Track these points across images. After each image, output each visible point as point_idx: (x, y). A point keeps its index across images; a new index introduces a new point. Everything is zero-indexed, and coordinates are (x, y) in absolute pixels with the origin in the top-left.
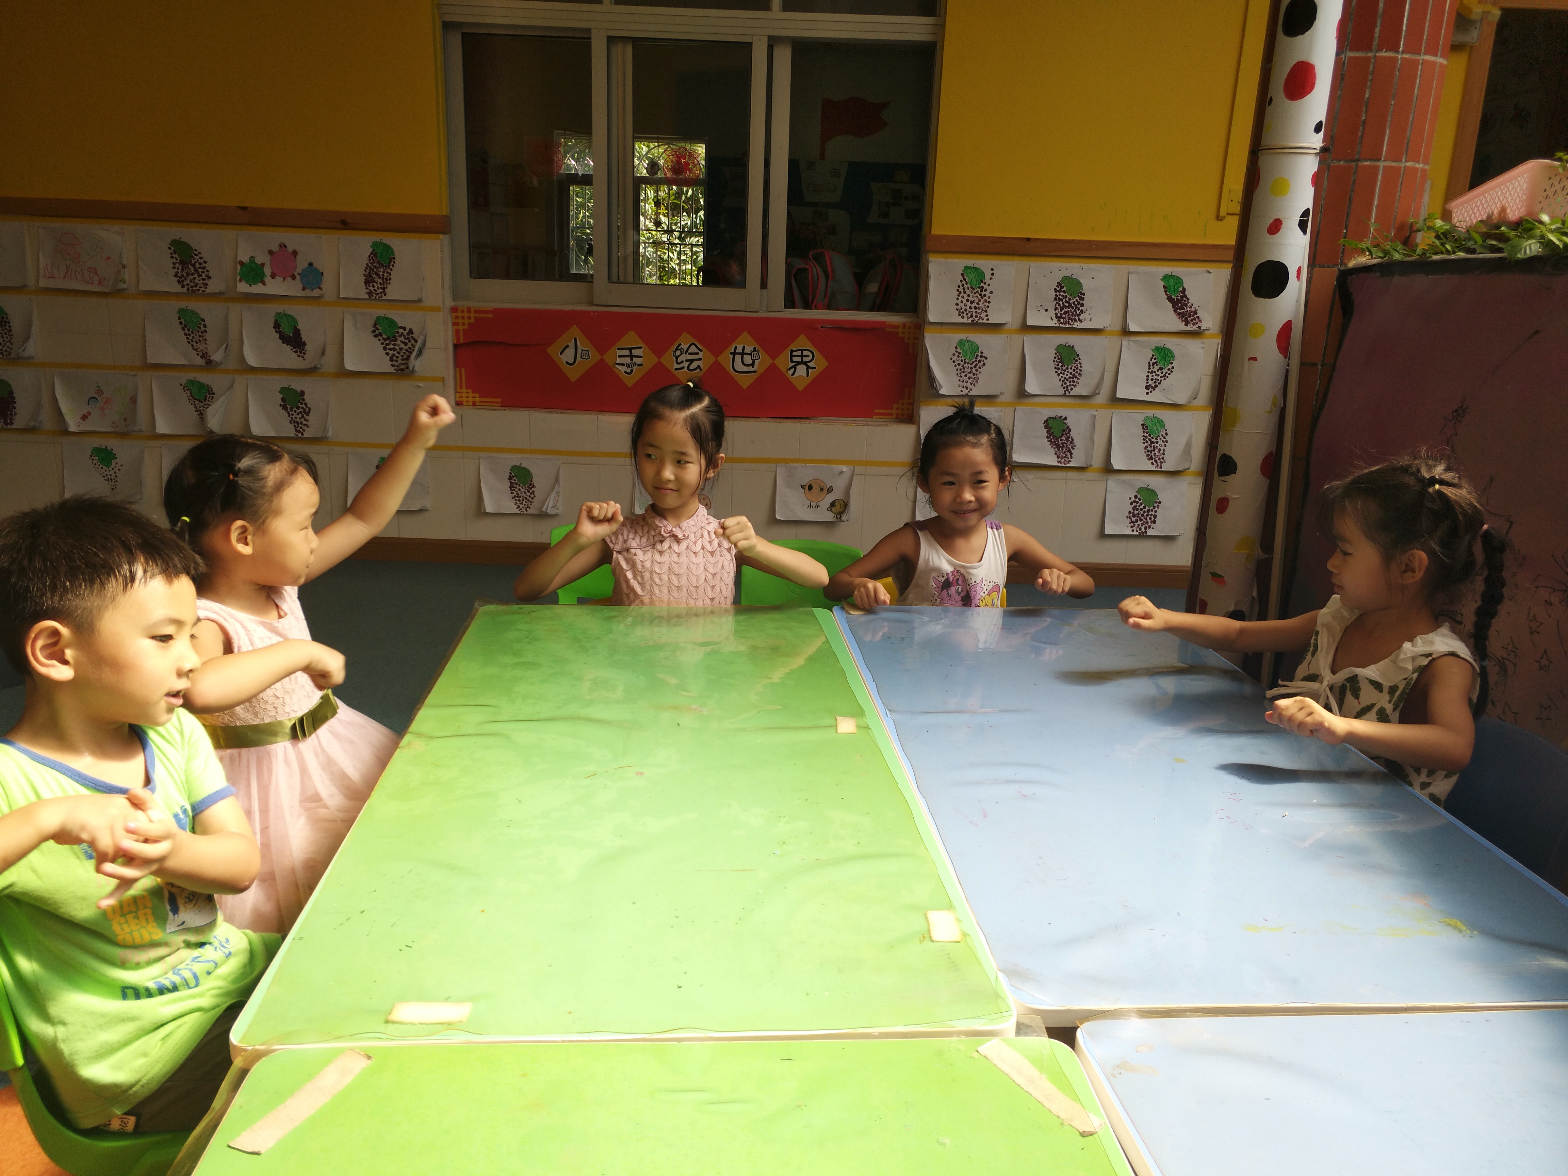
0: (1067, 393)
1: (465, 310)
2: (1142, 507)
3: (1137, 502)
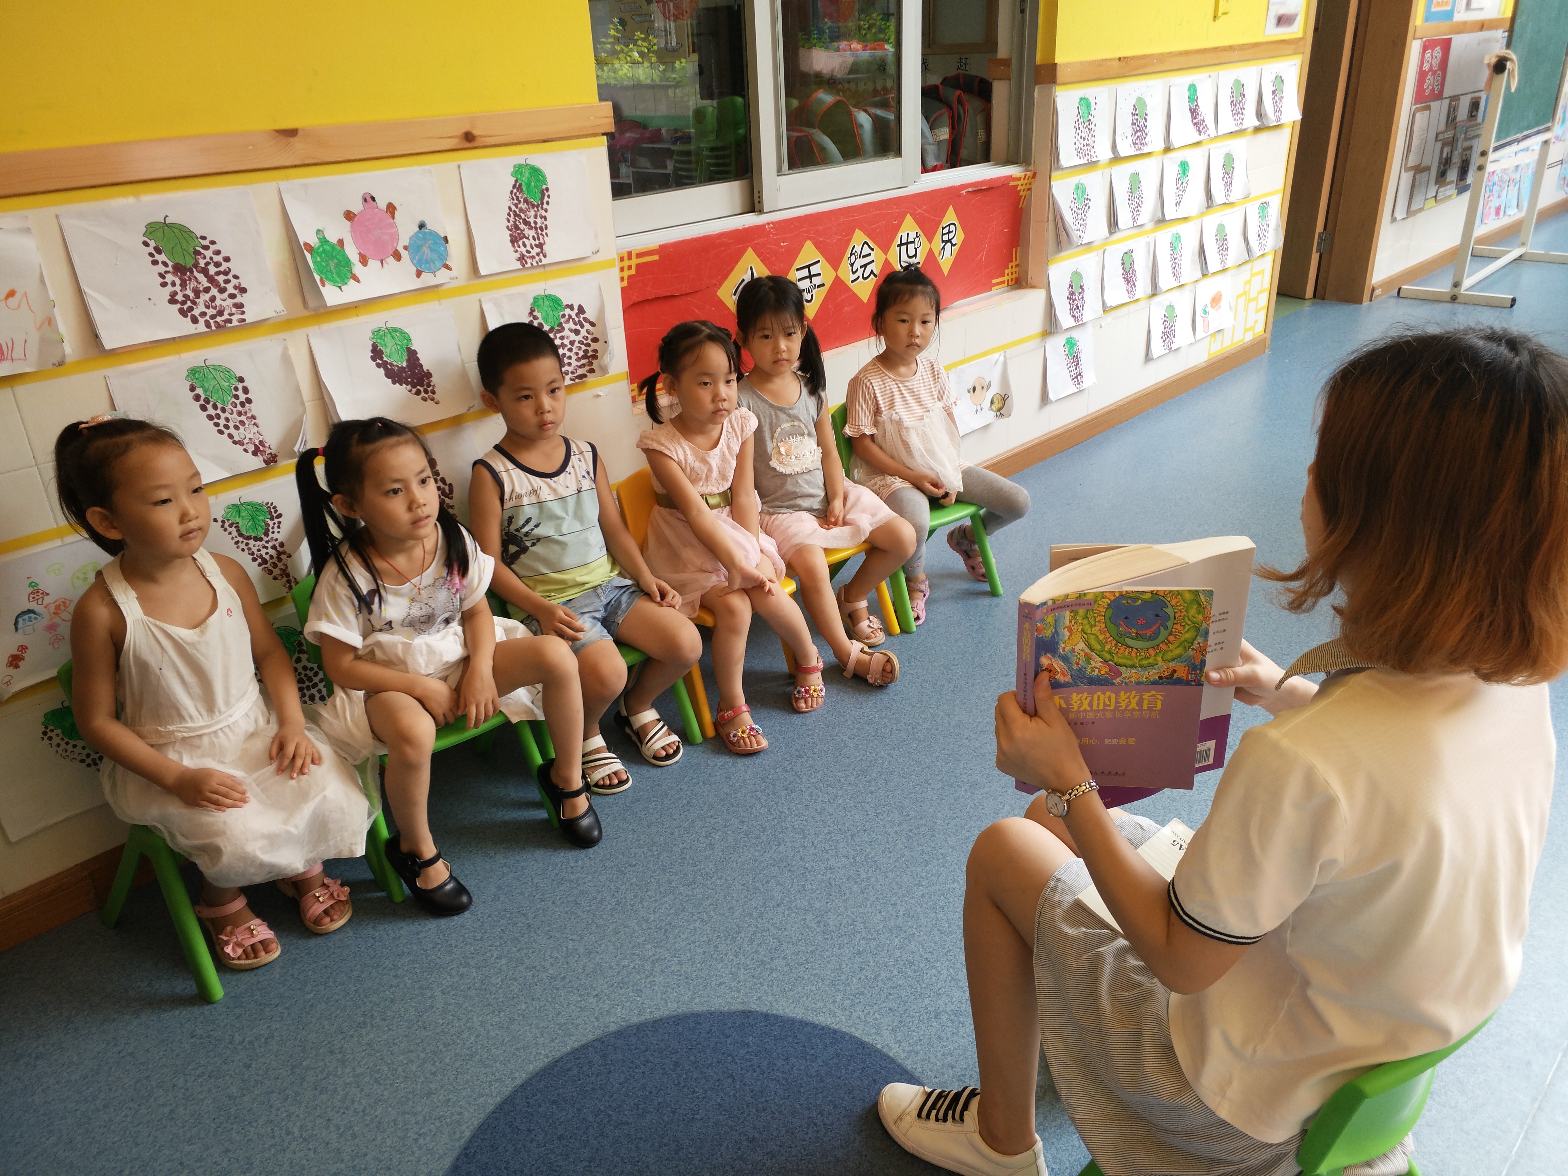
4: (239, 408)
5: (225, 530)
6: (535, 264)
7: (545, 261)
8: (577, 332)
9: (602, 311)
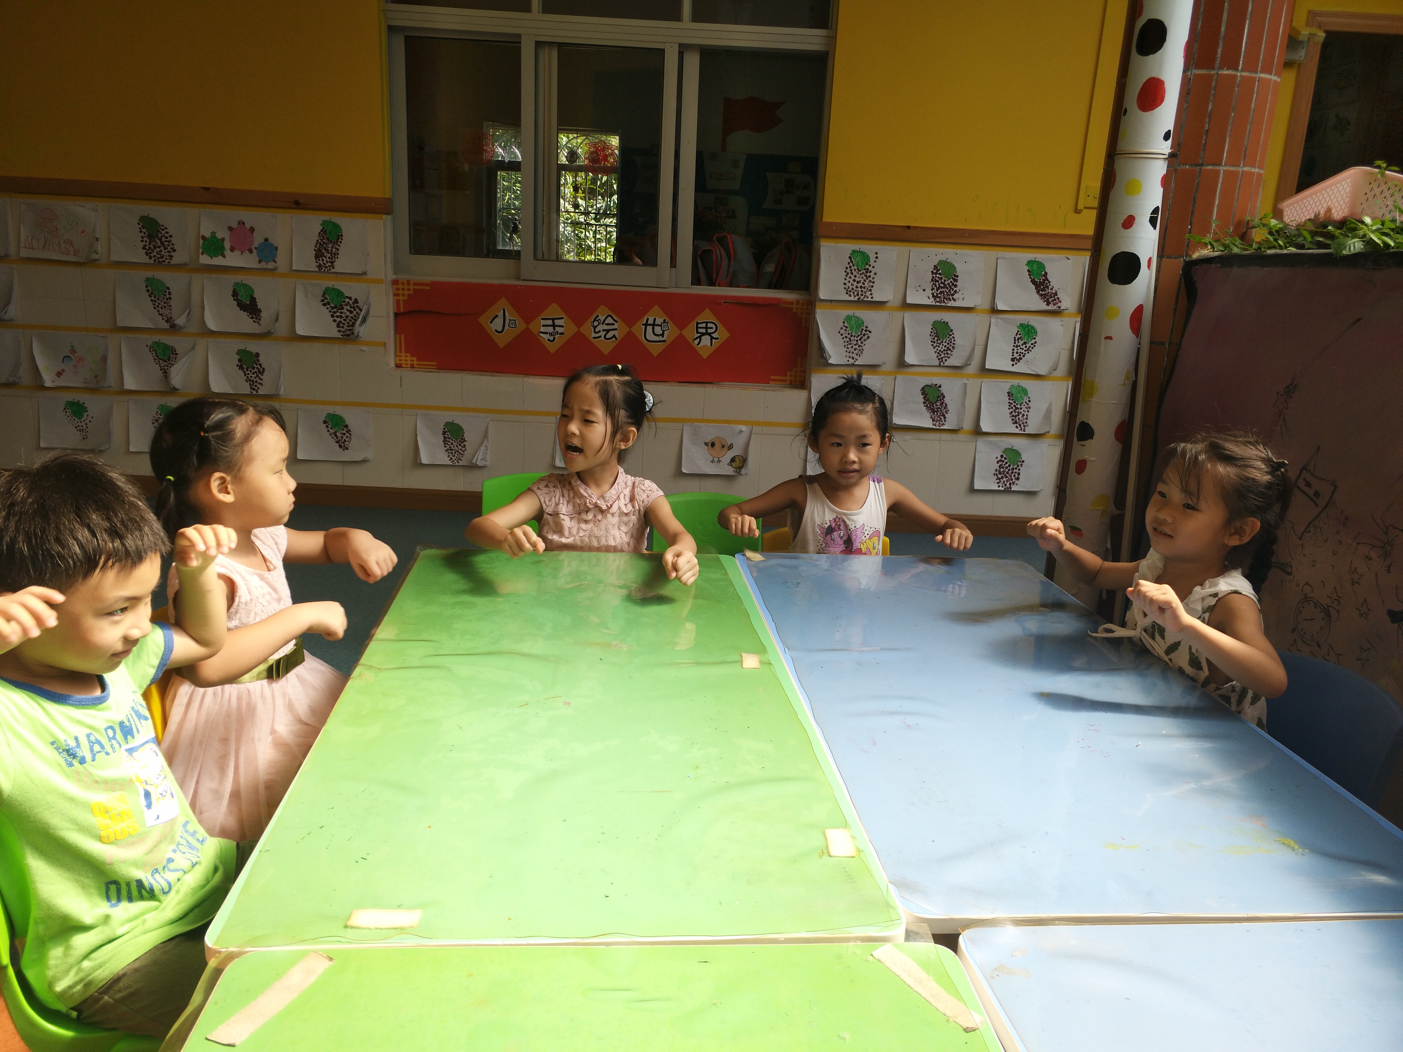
0: (942, 364)
1: (406, 282)
2: (1007, 465)
3: (1003, 461)
5: (151, 352)
6: (326, 270)
7: (332, 270)
8: (351, 312)
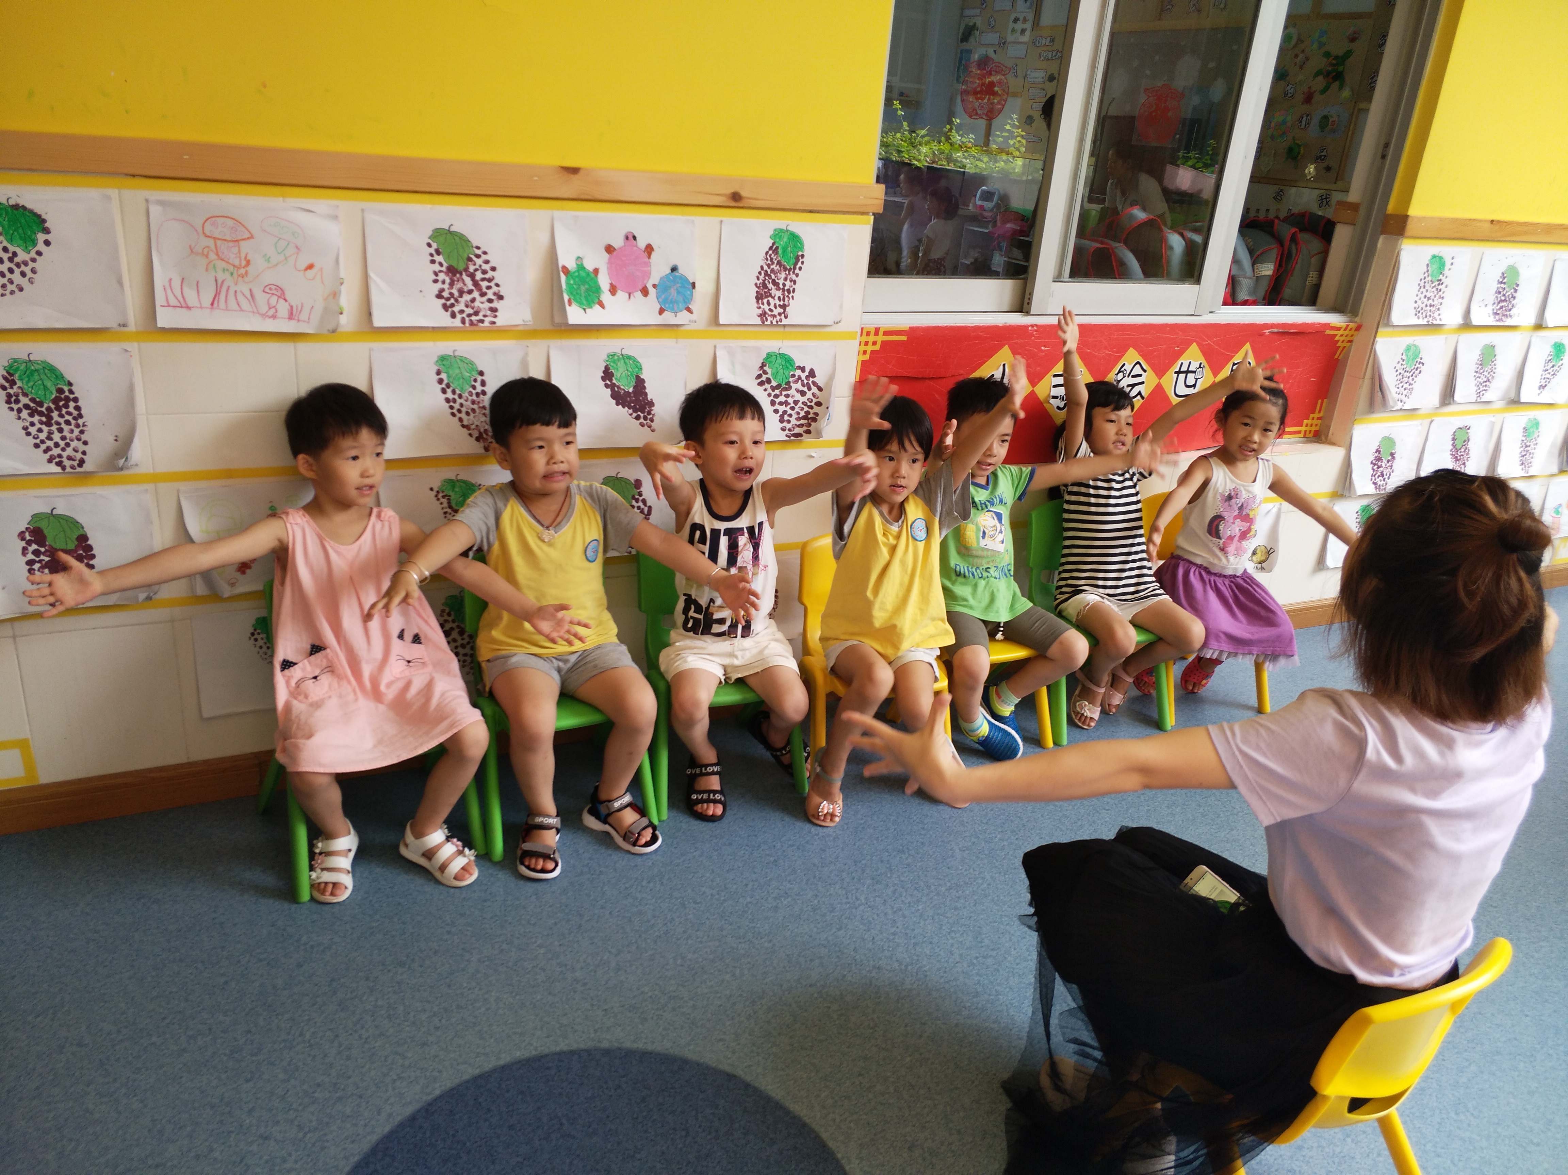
0: (1478, 400)
4: (474, 397)
5: (438, 499)
6: (774, 323)
7: (785, 322)
8: (803, 393)
9: (831, 378)
